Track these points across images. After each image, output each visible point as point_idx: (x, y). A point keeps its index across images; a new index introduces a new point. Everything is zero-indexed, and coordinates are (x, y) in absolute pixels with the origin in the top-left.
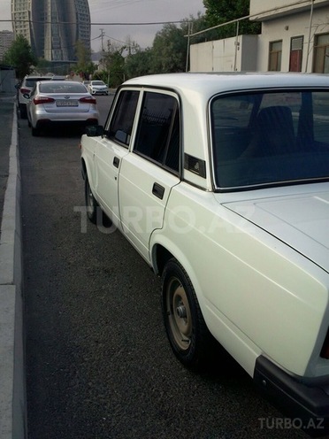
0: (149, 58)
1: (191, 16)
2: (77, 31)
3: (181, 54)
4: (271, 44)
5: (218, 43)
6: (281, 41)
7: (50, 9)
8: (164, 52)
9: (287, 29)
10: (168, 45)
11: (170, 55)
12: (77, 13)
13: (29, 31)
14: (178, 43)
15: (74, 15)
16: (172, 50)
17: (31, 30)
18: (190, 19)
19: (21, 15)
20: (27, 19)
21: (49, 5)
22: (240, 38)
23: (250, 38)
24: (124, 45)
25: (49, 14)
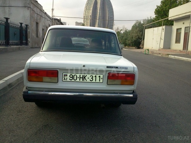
0: (128, 34)
1: (148, 18)
2: (108, 24)
3: (141, 33)
4: (177, 30)
5: (156, 29)
6: (181, 28)
7: (98, 15)
8: (134, 32)
9: (184, 23)
10: (136, 29)
11: (137, 33)
12: (109, 17)
13: (89, 23)
14: (141, 29)
15: (108, 17)
16: (138, 31)
17: (90, 23)
18: (147, 19)
19: (87, 17)
20: (89, 18)
21: (98, 13)
22: (164, 27)
23: (168, 27)
24: (121, 29)
25: (98, 17)
